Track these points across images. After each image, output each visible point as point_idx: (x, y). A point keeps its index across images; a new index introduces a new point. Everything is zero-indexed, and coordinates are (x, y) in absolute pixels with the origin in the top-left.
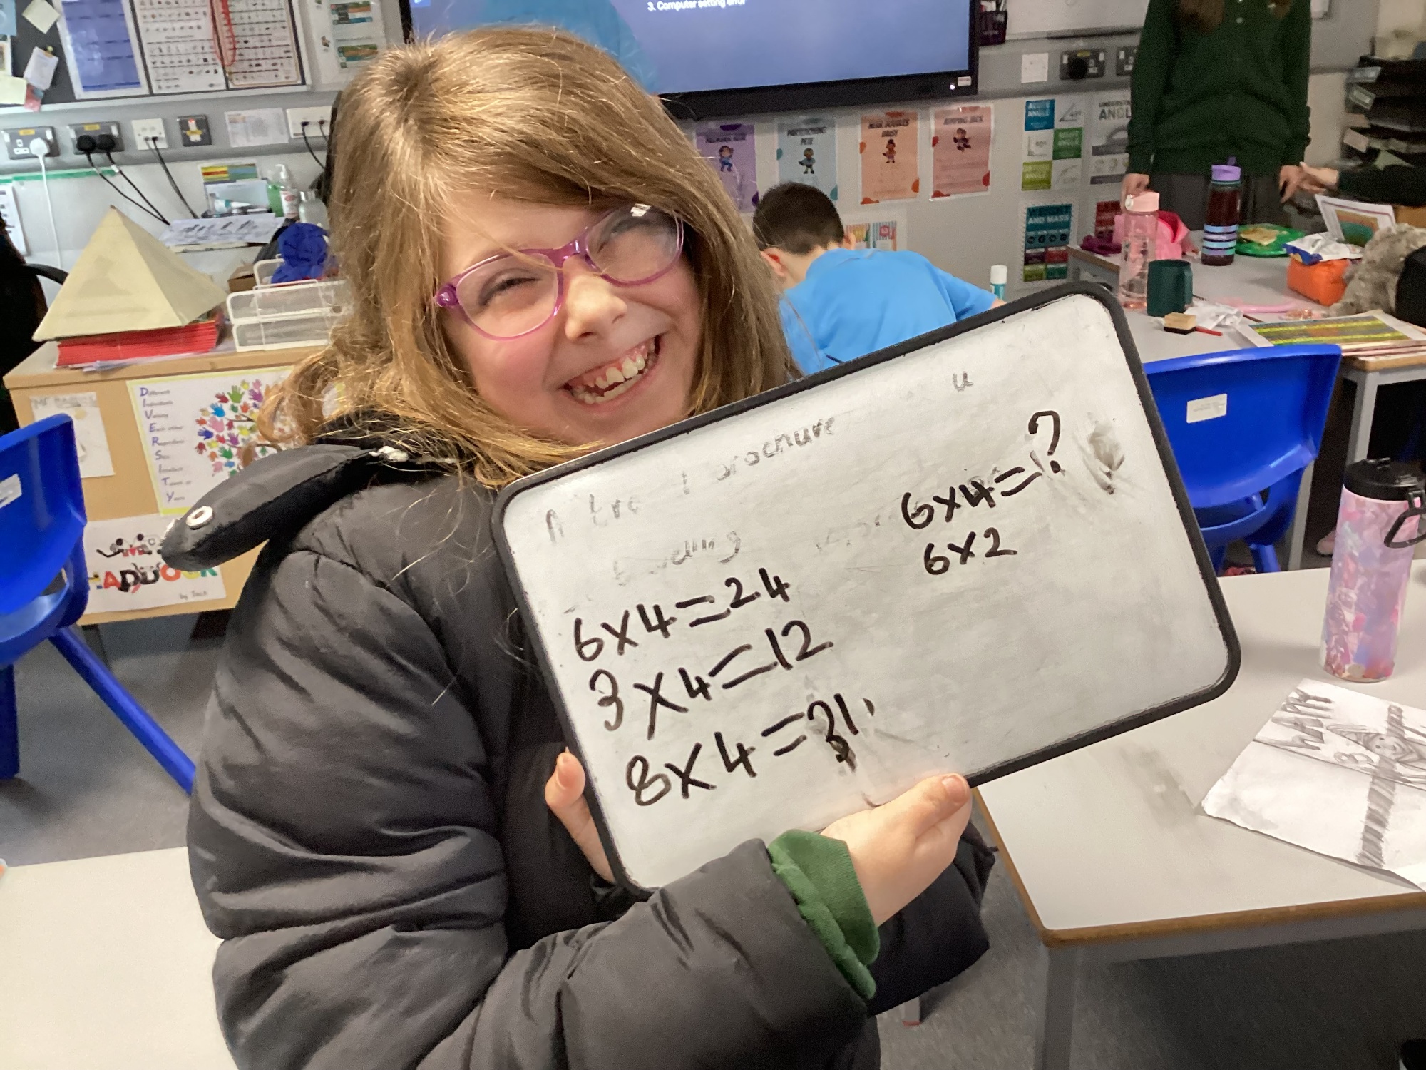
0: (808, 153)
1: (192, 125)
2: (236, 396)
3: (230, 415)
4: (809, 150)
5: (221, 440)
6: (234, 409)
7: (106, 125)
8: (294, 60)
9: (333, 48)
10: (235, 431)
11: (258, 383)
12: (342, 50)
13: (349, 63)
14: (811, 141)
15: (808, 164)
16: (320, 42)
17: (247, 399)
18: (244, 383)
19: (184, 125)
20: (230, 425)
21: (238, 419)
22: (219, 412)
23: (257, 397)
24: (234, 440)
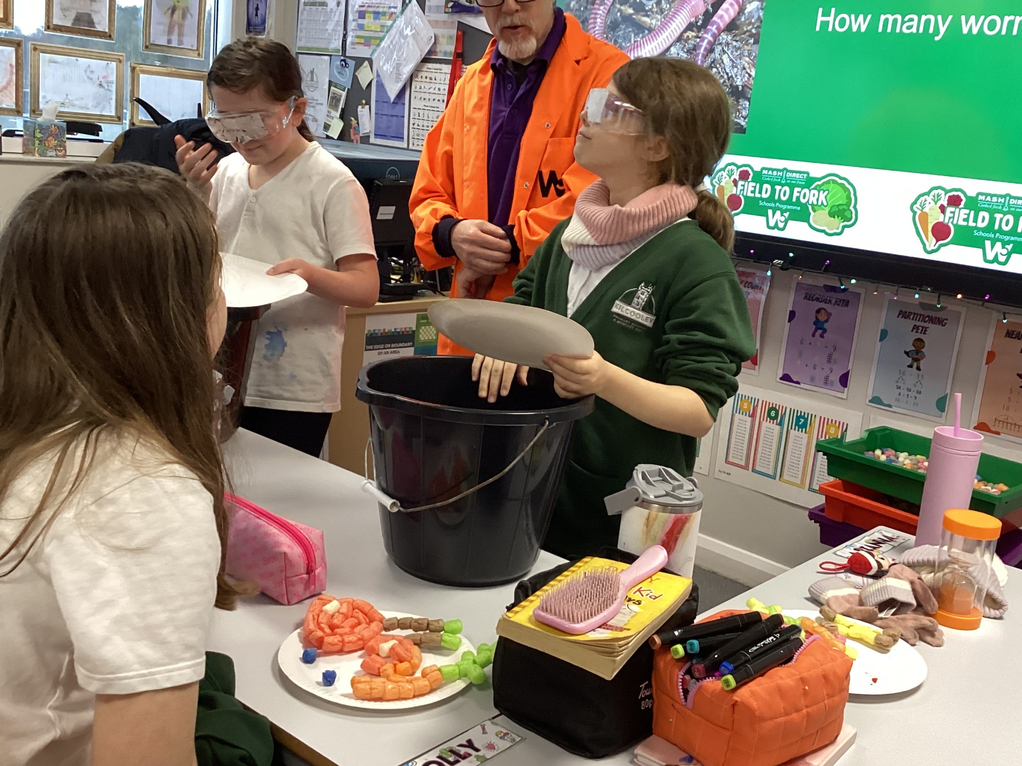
0: (919, 343)
4: (920, 340)
14: (925, 330)
15: (915, 356)
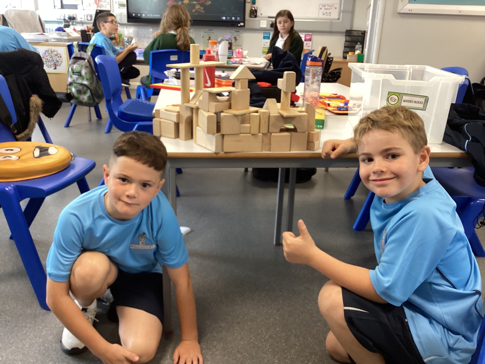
1: (89, 16)
2: (48, 51)
3: (47, 54)
5: (45, 59)
6: (48, 53)
7: (73, 15)
8: (109, 6)
9: (117, 4)
10: (48, 58)
11: (52, 49)
12: (119, 4)
13: (121, 7)
16: (115, 2)
17: (50, 52)
18: (49, 49)
19: (87, 16)
20: (47, 56)
21: (48, 55)
22: (45, 54)
23: (51, 51)
24: (47, 59)
